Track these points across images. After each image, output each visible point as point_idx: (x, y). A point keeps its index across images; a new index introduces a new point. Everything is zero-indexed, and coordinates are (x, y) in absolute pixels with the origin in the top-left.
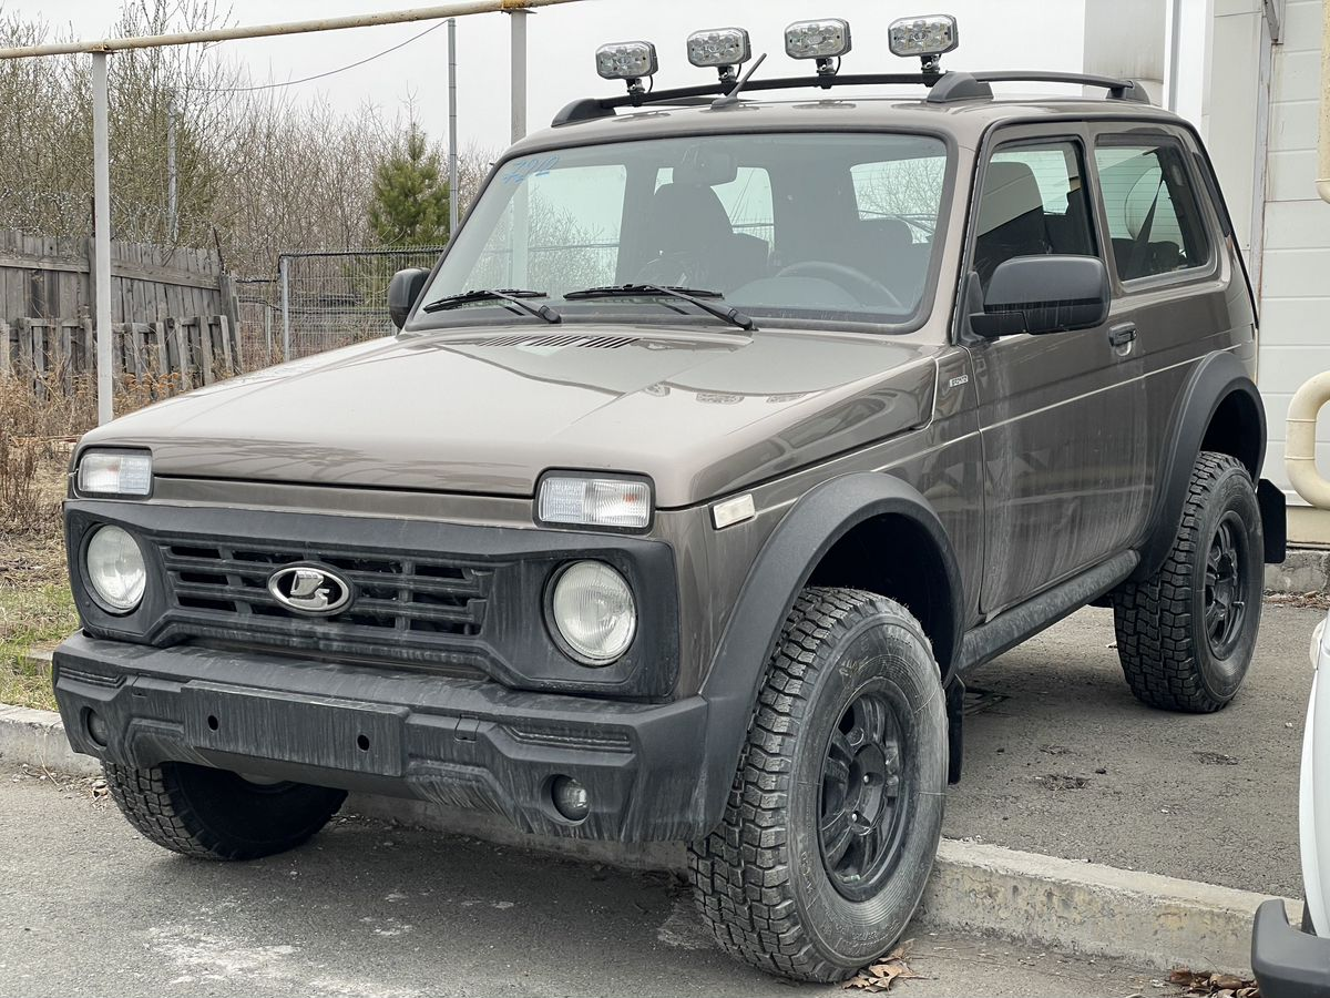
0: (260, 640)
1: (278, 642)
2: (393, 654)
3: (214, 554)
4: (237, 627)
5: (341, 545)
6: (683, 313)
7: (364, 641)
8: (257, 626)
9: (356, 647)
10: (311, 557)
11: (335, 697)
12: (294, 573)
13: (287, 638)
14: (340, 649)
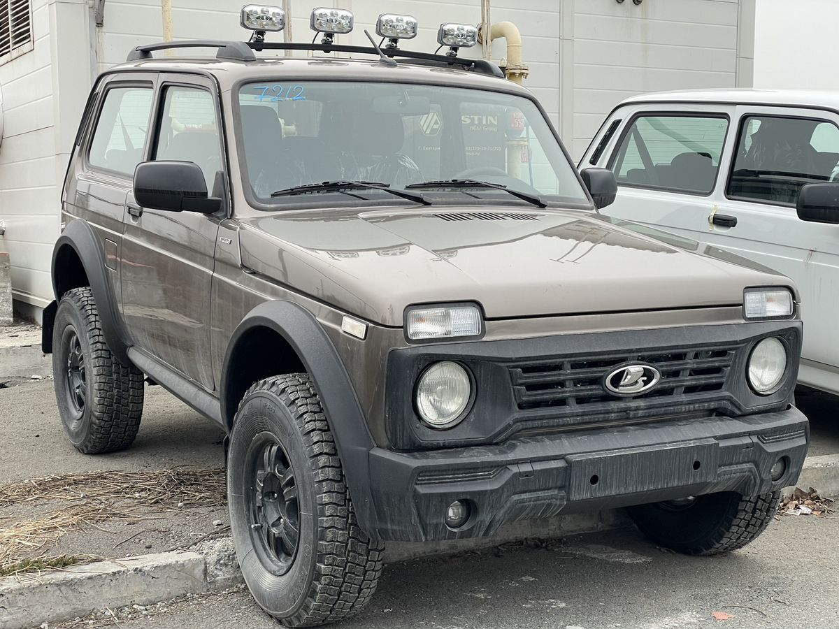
0: (587, 420)
1: (601, 419)
2: (676, 411)
3: (558, 367)
4: (572, 415)
5: (655, 348)
6: (477, 198)
7: (661, 406)
8: (588, 412)
9: (654, 411)
10: (633, 359)
11: (669, 443)
12: (624, 371)
13: (607, 415)
14: (643, 414)
